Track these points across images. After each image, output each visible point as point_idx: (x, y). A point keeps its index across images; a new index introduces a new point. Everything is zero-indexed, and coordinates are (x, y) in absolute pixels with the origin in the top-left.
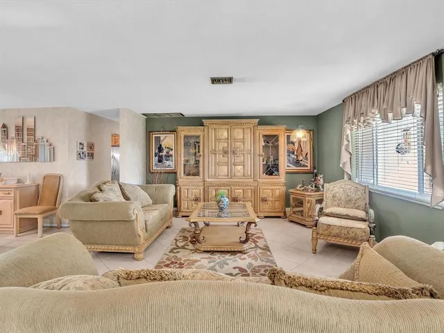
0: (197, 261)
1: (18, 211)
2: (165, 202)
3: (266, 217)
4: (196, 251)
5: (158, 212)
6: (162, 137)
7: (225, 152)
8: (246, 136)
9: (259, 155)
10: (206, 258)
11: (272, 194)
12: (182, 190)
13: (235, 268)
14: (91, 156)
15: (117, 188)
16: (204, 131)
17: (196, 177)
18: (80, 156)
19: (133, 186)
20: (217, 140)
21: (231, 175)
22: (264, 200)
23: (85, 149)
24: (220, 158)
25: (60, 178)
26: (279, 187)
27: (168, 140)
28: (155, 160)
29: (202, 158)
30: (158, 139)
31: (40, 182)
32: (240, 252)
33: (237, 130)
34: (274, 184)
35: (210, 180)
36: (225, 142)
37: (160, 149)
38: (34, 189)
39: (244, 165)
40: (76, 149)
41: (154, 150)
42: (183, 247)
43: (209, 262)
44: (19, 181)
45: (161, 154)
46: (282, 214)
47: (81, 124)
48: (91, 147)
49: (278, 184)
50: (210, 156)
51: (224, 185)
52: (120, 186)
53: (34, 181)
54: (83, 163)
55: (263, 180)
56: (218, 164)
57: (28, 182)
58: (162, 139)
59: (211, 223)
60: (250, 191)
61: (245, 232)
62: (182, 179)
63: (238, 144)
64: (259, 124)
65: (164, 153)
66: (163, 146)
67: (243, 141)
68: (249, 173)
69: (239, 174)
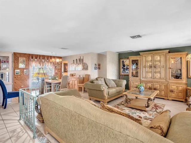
0: (124, 110)
1: (79, 85)
2: (121, 87)
3: (173, 100)
4: (127, 106)
5: (115, 89)
6: (125, 60)
7: (151, 67)
8: (161, 59)
9: (169, 68)
10: (129, 110)
11: (177, 89)
12: (131, 83)
13: (137, 116)
14: (99, 68)
15: (103, 80)
16: (140, 58)
17: (137, 78)
18: (95, 68)
19: (109, 79)
20: (146, 61)
21: (153, 77)
22: (172, 91)
23: (97, 66)
24: (148, 69)
25: (89, 75)
26: (181, 85)
27: (127, 62)
28: (122, 70)
29: (139, 69)
30: (123, 62)
31: (84, 76)
32: (145, 111)
33: (156, 56)
34: (179, 83)
35: (143, 79)
36: (151, 62)
37: (124, 66)
38: (83, 78)
39: (160, 73)
40: (94, 66)
41: (122, 66)
42: (123, 104)
43: (129, 111)
44: (80, 76)
45: (124, 68)
46: (184, 100)
47: (96, 58)
48: (99, 65)
49: (181, 83)
50: (143, 69)
51: (149, 82)
52: (104, 79)
53: (83, 76)
54: (97, 71)
55: (171, 81)
56: (147, 72)
57: (81, 77)
58: (124, 62)
59: (138, 97)
60: (163, 86)
61: (147, 103)
62: (131, 78)
63: (157, 63)
64: (169, 52)
65: (126, 67)
66: (125, 65)
67: (160, 61)
68: (163, 77)
69: (157, 77)
